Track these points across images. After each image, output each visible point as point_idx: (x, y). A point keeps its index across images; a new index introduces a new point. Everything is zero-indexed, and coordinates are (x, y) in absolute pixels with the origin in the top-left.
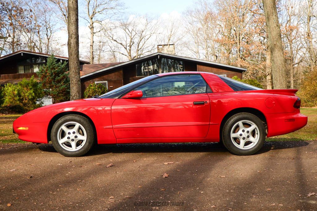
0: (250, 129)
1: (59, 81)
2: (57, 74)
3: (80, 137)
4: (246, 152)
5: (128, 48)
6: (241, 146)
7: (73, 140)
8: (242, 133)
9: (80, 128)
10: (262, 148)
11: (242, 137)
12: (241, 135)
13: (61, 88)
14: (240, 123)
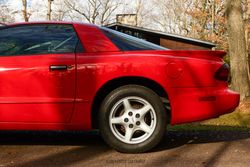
0: (142, 111)
4: (135, 147)
6: (127, 139)
8: (128, 117)
10: (160, 143)
11: (128, 123)
12: (126, 120)
14: (125, 101)
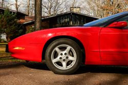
1: (11, 25)
2: (10, 20)
3: (71, 58)
5: (49, 9)
7: (64, 60)
9: (70, 51)
13: (12, 29)
